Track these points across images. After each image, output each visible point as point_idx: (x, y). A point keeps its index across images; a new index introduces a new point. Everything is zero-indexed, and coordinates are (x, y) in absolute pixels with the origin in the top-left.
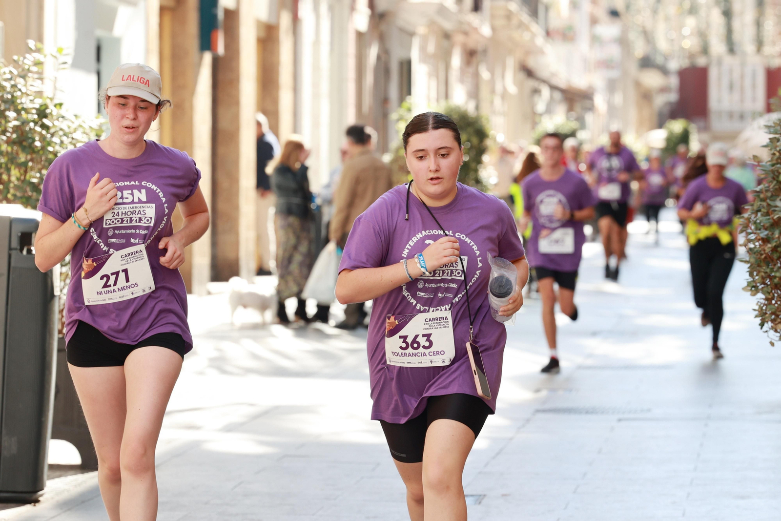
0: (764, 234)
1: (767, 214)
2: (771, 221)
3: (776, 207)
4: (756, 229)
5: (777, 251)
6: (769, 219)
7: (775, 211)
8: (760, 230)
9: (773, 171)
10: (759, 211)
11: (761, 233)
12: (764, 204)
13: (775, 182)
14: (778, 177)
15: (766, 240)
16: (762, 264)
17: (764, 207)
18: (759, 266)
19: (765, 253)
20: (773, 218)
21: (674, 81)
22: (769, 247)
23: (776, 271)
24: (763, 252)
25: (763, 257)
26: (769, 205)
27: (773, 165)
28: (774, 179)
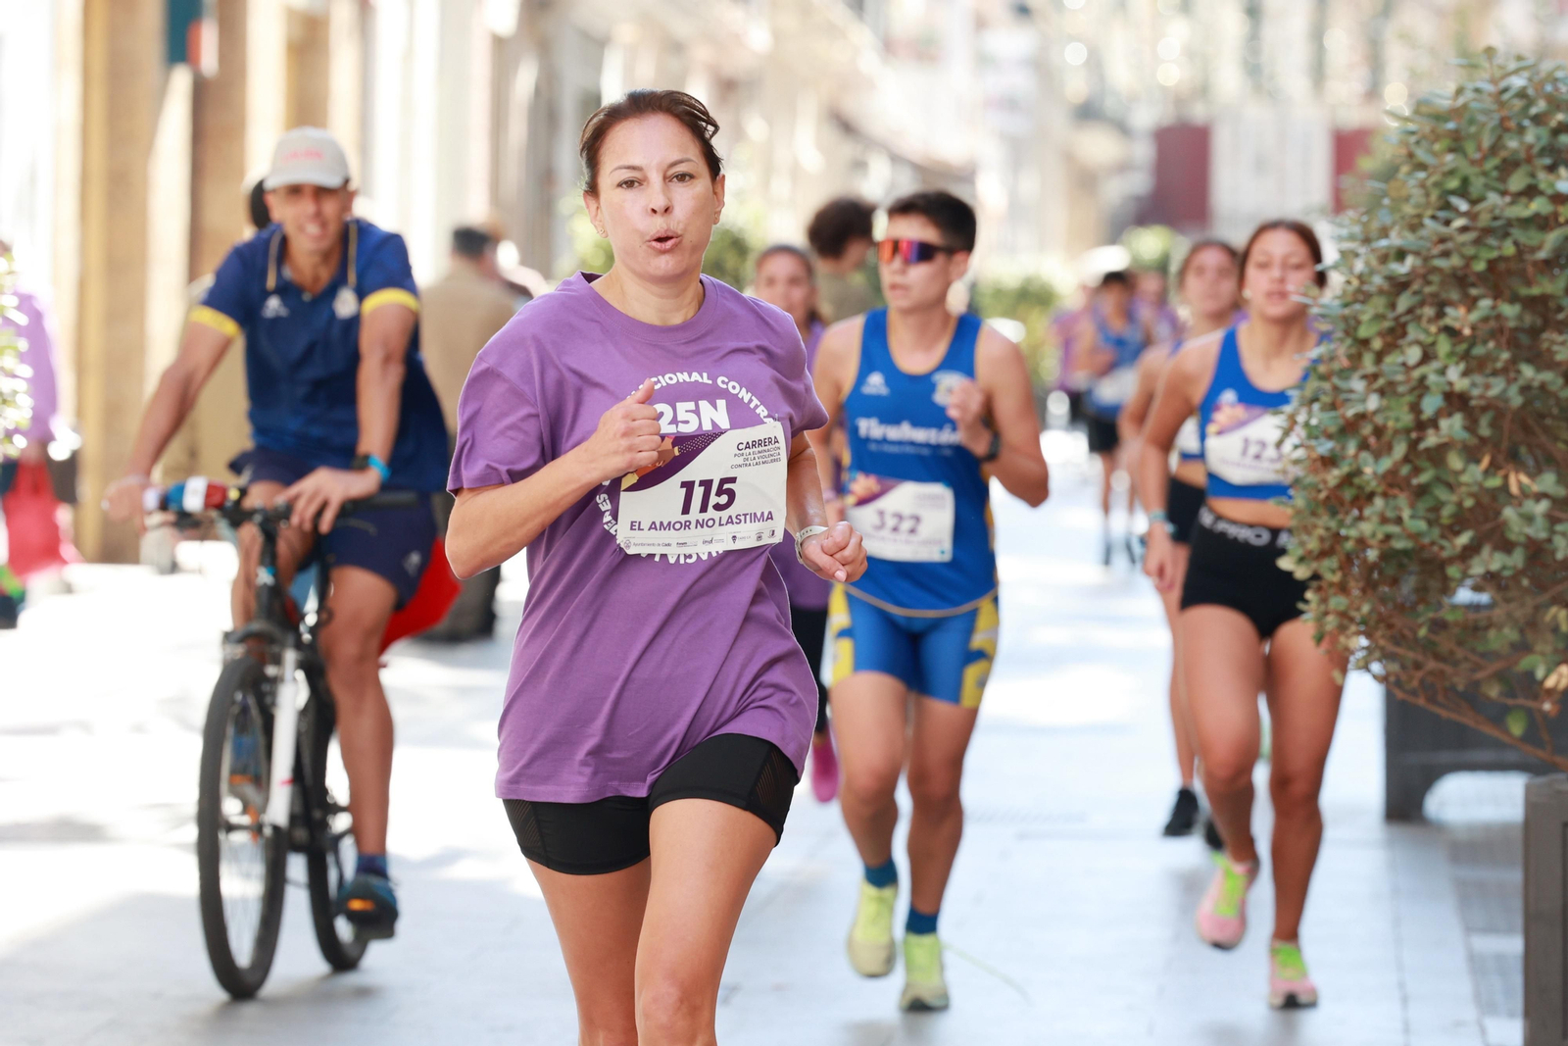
0: (1325, 447)
1: (1333, 406)
2: (1341, 422)
3: (1351, 391)
4: (1310, 436)
5: (1351, 484)
6: (1335, 418)
7: (1347, 400)
8: (1316, 438)
9: (1345, 319)
10: (1315, 399)
11: (1320, 445)
12: (1327, 386)
13: (1349, 341)
14: (1356, 329)
15: (1329, 461)
16: (1321, 510)
17: (1325, 393)
18: (1314, 514)
19: (1327, 488)
20: (1343, 416)
21: (1143, 152)
22: (1334, 476)
23: (1349, 527)
24: (1321, 486)
25: (1323, 495)
26: (1336, 389)
27: (1346, 305)
28: (1347, 333)
